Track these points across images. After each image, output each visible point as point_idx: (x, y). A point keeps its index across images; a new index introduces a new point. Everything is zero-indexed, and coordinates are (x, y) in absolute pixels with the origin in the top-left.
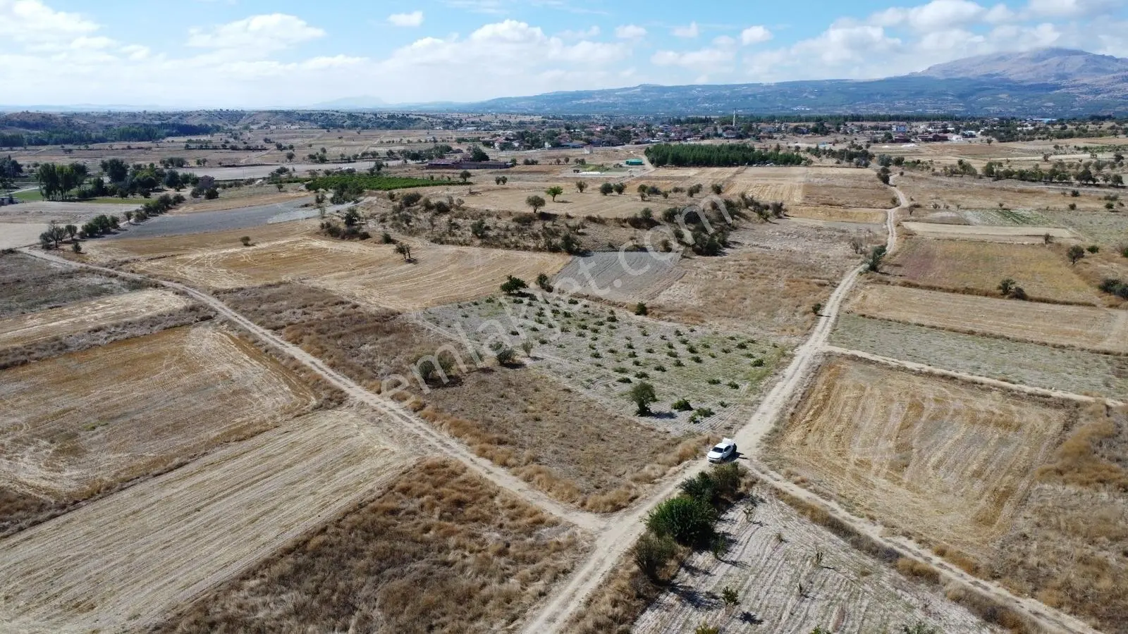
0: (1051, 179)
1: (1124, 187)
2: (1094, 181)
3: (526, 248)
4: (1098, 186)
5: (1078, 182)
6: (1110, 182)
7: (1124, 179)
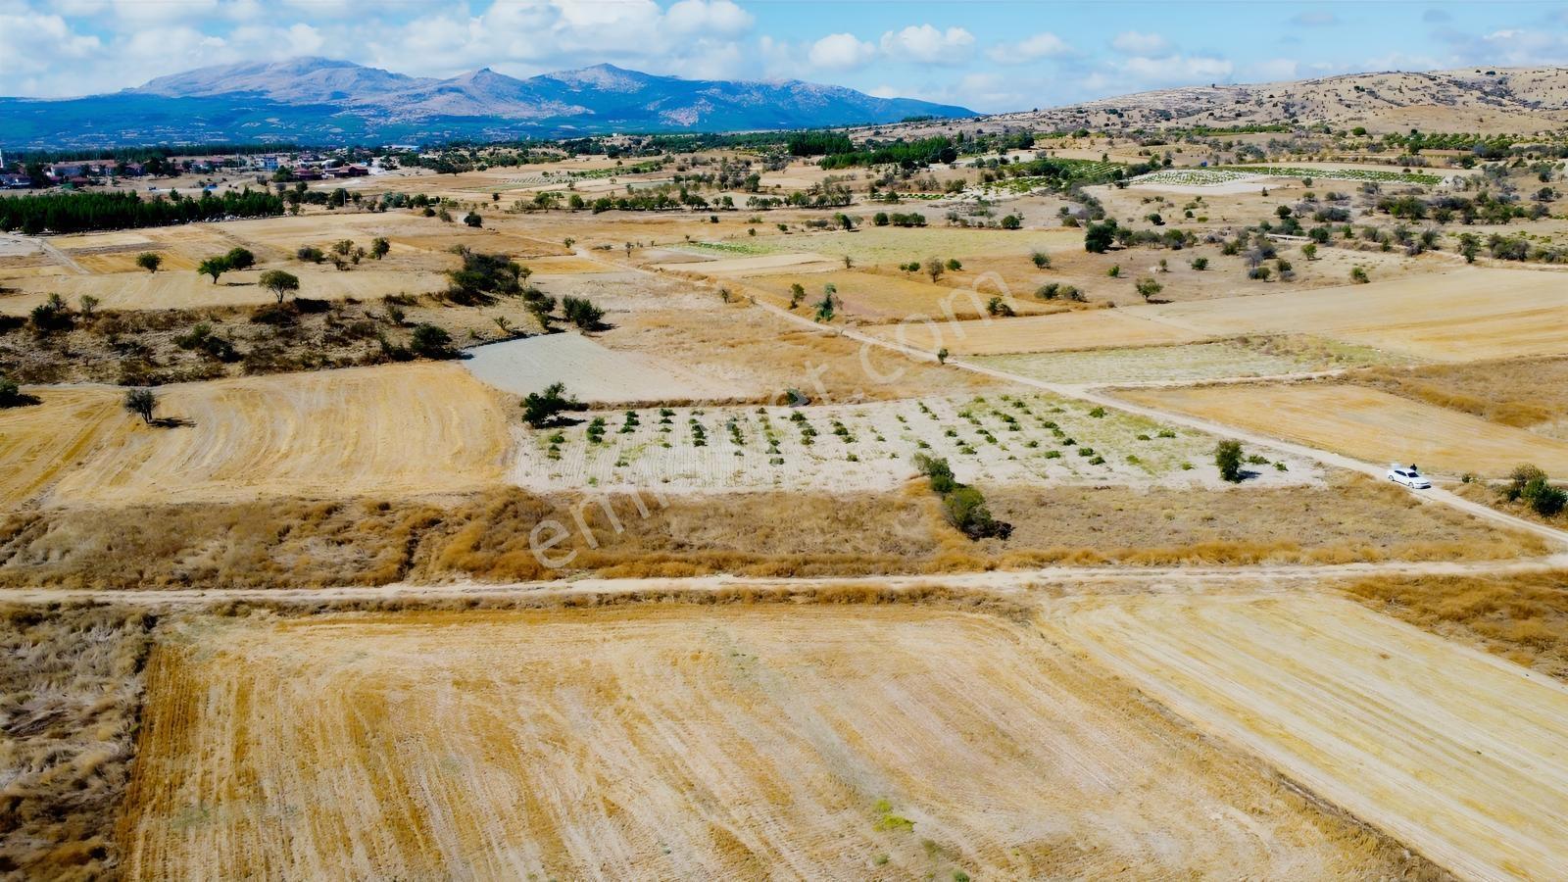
0: (661, 206)
1: (736, 210)
2: (706, 205)
3: (346, 363)
4: (711, 210)
5: (689, 208)
6: (721, 205)
7: (734, 201)
